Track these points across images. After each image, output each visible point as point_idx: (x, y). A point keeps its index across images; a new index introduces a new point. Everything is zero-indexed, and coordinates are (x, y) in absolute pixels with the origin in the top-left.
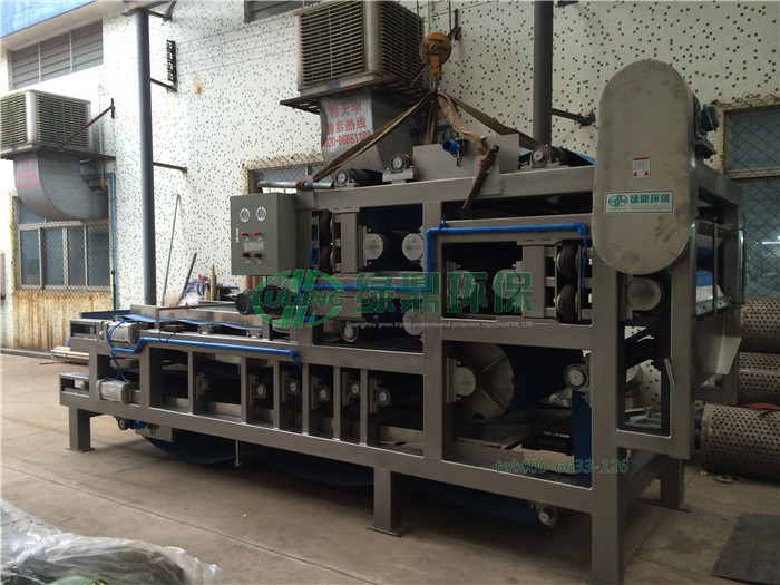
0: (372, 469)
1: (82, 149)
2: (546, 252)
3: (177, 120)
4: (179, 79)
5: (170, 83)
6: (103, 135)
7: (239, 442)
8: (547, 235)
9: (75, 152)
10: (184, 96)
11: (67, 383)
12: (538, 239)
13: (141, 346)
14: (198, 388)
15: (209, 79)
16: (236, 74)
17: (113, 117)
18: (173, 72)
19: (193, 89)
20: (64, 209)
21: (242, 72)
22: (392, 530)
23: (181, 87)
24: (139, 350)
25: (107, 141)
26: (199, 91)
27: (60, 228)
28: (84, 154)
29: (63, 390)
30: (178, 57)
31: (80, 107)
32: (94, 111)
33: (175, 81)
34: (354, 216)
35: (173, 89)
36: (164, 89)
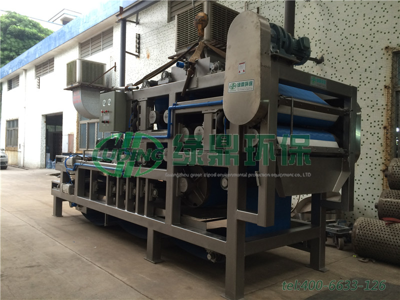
0: (147, 229)
1: (101, 86)
2: (213, 116)
3: (139, 71)
4: (141, 51)
5: (137, 54)
6: (111, 79)
7: (106, 214)
8: (212, 108)
9: (97, 87)
10: (142, 59)
11: (54, 185)
12: (210, 110)
13: (75, 168)
14: (94, 187)
15: (152, 51)
16: (163, 47)
17: (115, 71)
18: (139, 49)
19: (146, 56)
20: (92, 113)
21: (165, 47)
22: (153, 260)
23: (141, 55)
24: (75, 170)
25: (113, 82)
26: (148, 57)
27: (94, 123)
28: (101, 88)
29: (53, 188)
30: (141, 41)
31: (101, 67)
32: (107, 68)
33: (139, 52)
34: (145, 102)
35: (138, 56)
36: (135, 57)
